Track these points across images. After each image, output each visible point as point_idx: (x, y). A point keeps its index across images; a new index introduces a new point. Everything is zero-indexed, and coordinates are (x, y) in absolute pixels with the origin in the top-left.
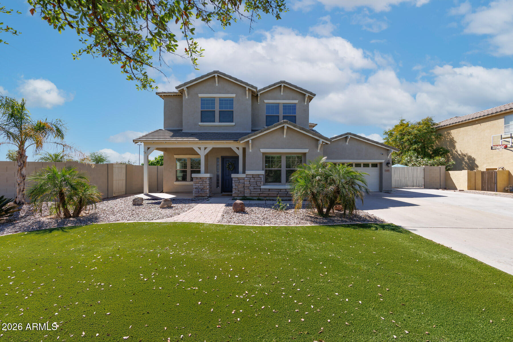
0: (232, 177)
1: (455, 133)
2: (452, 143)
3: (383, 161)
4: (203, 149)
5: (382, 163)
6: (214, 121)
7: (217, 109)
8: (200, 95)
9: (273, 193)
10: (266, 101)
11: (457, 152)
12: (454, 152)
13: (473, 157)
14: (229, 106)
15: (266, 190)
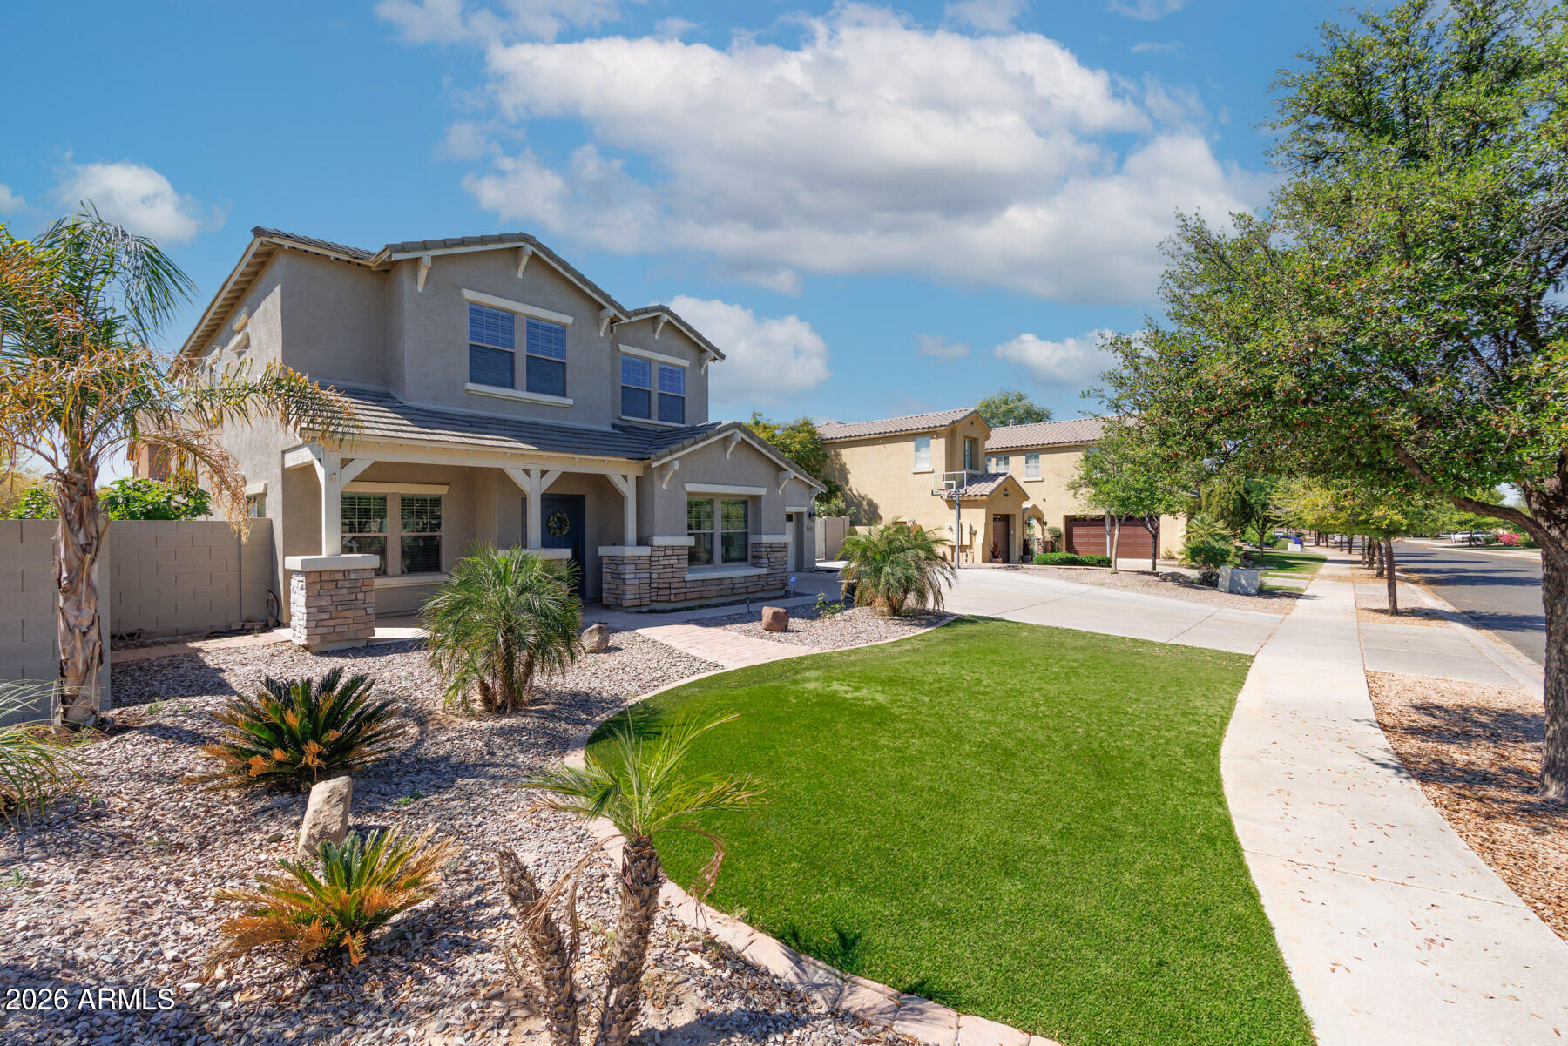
0: (600, 554)
1: (848, 456)
2: (843, 471)
3: (804, 509)
4: (535, 474)
5: (802, 513)
6: (512, 386)
7: (521, 351)
8: (469, 295)
9: (711, 588)
10: (623, 348)
11: (850, 490)
12: (847, 490)
13: (875, 501)
14: (554, 347)
15: (697, 584)
